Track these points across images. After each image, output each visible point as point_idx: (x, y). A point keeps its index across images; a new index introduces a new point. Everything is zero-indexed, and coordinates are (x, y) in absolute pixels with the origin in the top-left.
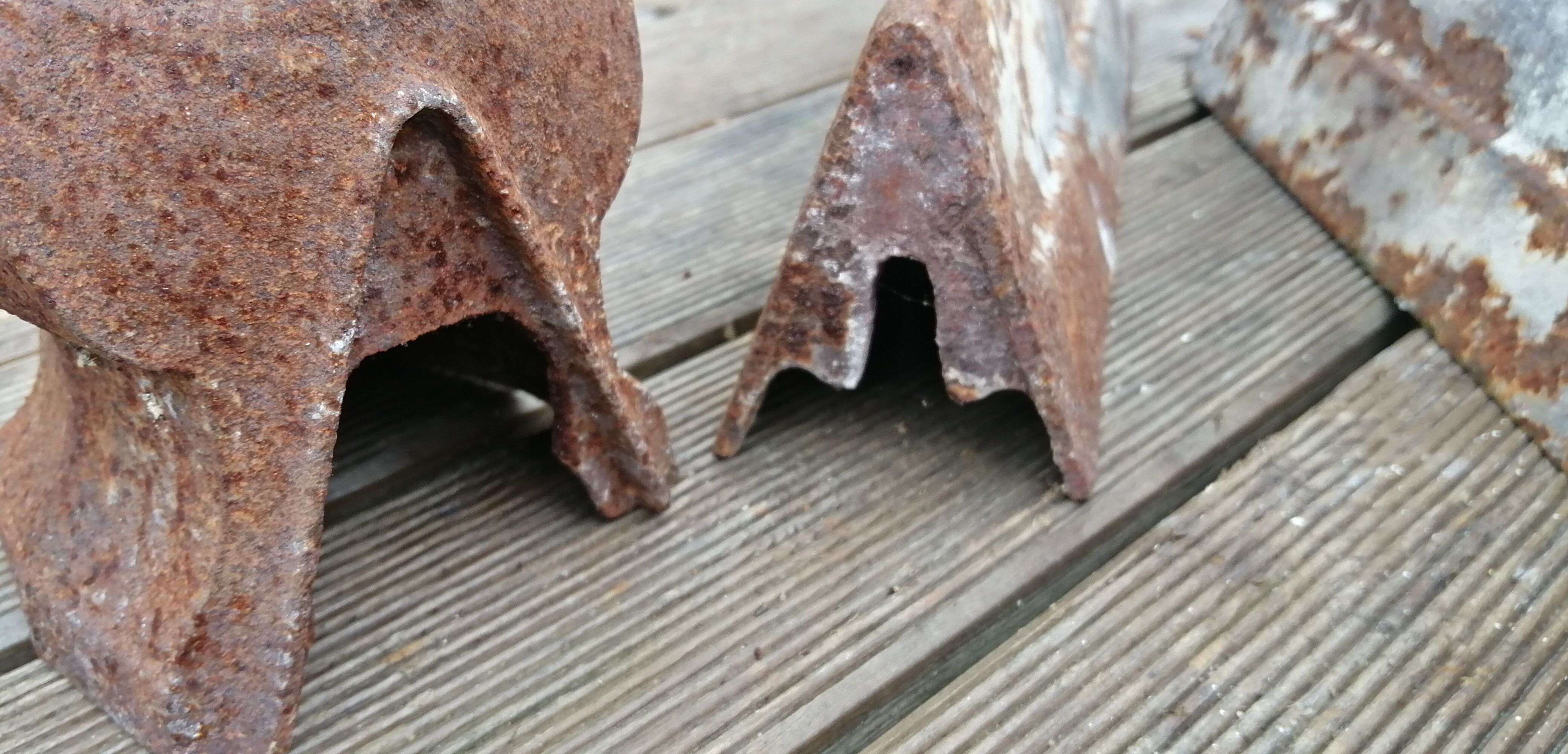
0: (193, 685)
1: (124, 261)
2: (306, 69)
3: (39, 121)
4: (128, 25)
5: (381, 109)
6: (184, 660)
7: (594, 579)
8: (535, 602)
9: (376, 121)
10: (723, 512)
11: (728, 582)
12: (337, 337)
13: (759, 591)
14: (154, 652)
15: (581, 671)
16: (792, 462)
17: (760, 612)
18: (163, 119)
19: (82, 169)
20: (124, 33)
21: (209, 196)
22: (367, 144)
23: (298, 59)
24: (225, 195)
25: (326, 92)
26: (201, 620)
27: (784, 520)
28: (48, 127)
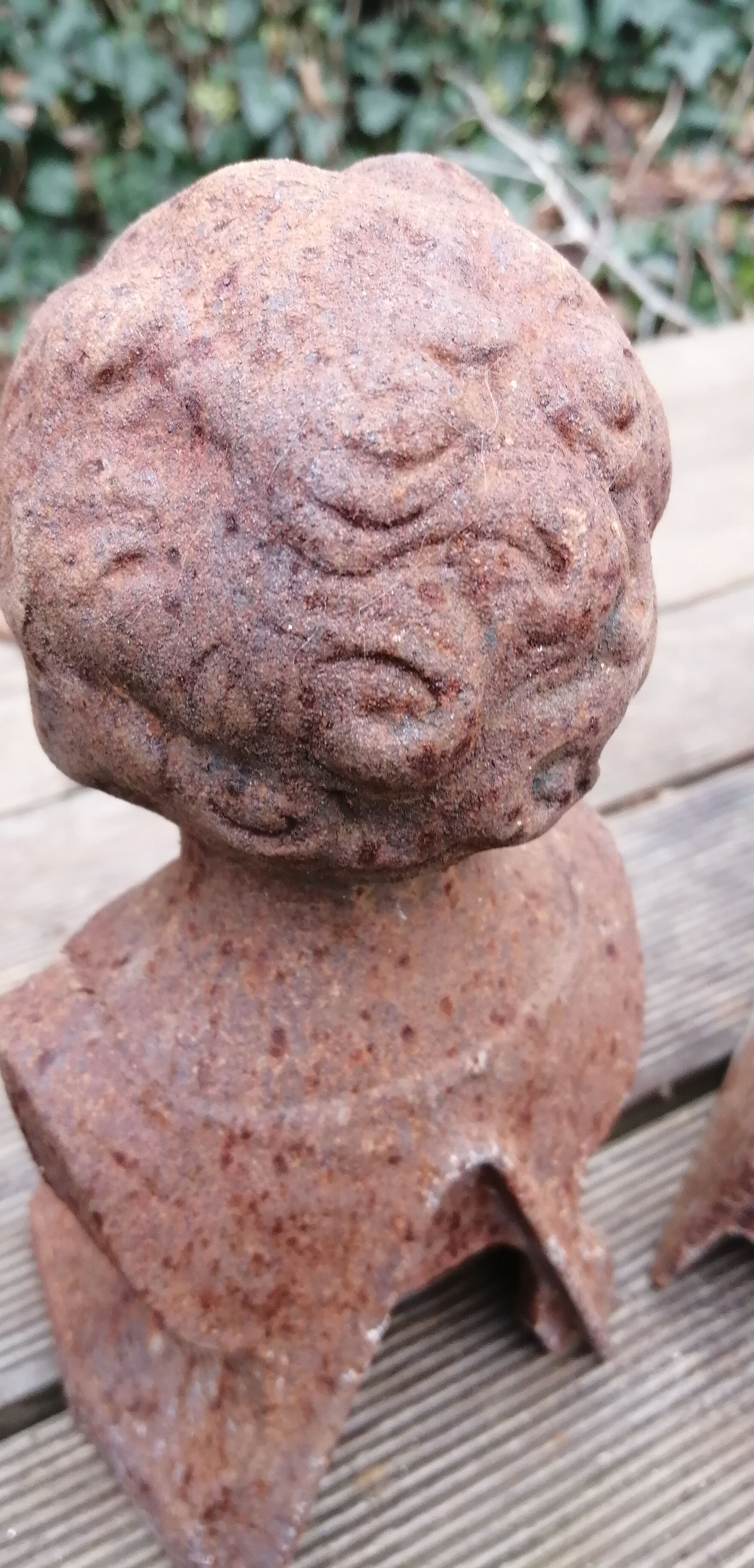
0: (213, 1532)
1: (220, 1289)
2: (382, 1148)
3: (173, 1198)
4: (250, 1128)
5: (437, 1172)
6: (209, 1515)
7: (537, 1421)
8: (483, 1439)
9: (430, 1180)
10: (656, 1359)
11: (659, 1451)
12: (371, 1327)
13: (687, 1472)
14: (183, 1495)
15: (522, 1536)
16: (722, 1302)
17: (686, 1497)
18: (265, 1195)
19: (199, 1231)
20: (246, 1135)
21: (292, 1242)
22: (421, 1199)
23: (377, 1142)
24: (304, 1240)
25: (394, 1160)
26: (226, 1491)
27: (714, 1381)
28: (179, 1203)
